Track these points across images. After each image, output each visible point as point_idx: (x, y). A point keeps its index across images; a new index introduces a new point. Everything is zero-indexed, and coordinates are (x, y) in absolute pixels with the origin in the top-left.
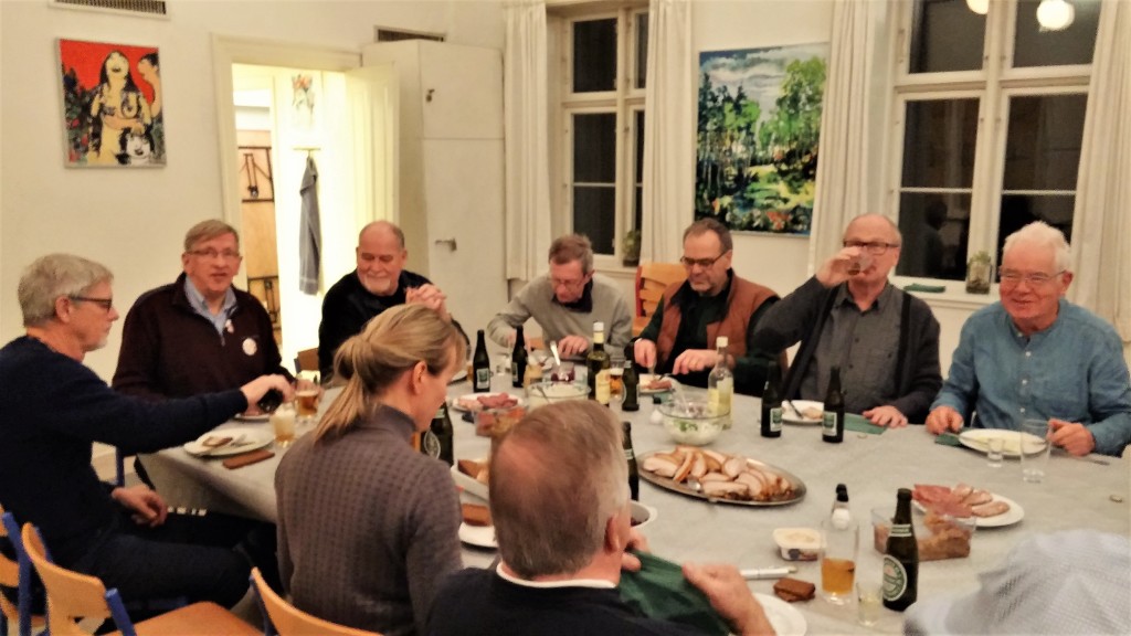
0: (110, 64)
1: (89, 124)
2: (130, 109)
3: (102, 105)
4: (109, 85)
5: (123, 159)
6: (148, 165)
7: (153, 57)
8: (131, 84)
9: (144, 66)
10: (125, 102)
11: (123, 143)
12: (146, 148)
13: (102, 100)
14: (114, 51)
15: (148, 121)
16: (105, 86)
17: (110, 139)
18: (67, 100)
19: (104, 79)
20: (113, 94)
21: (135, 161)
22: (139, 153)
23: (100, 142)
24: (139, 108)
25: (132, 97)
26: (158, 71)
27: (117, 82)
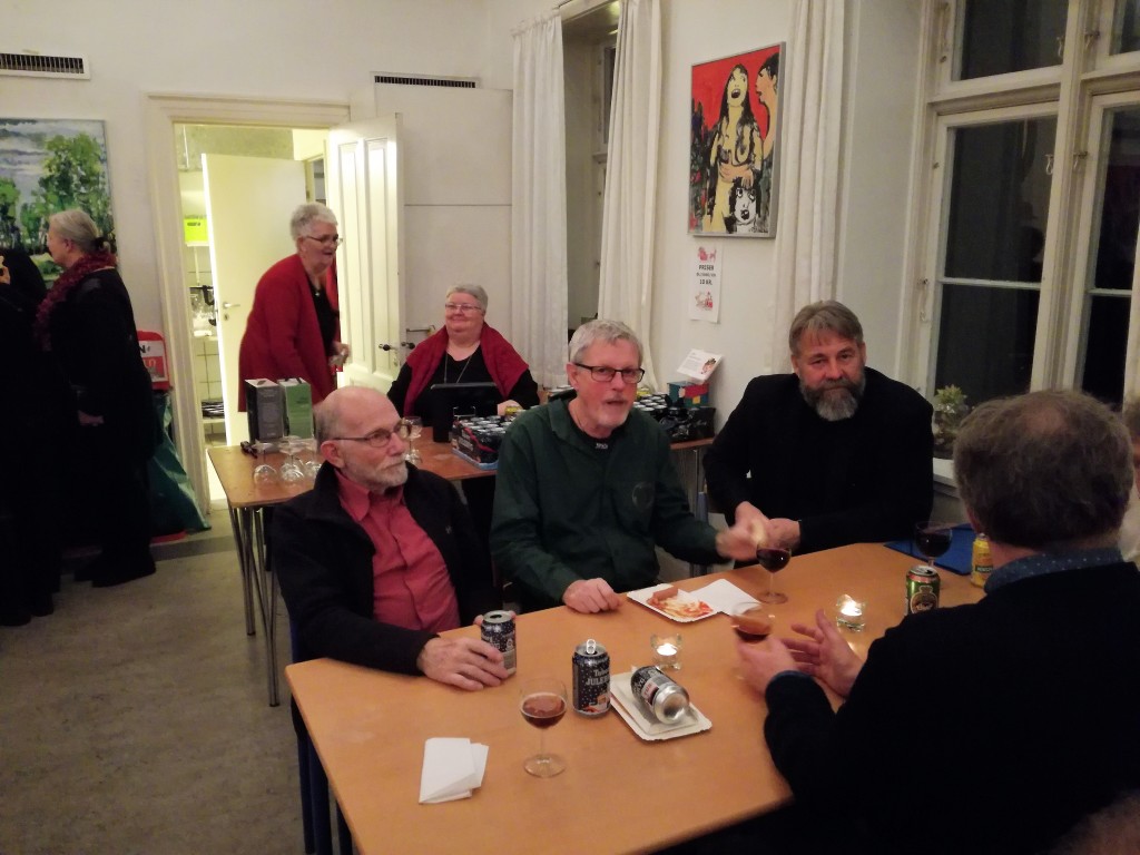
0: (732, 88)
1: (708, 178)
2: (742, 152)
3: (719, 148)
4: (728, 120)
5: (731, 225)
6: (752, 234)
7: (770, 61)
8: (747, 118)
9: (763, 82)
10: (740, 142)
11: (733, 200)
12: (752, 208)
13: (720, 142)
14: (737, 67)
16: (725, 119)
17: (723, 197)
18: (693, 147)
19: (725, 112)
20: (731, 133)
21: (743, 228)
22: (745, 215)
23: (714, 201)
24: (752, 145)
25: (747, 129)
27: (736, 111)
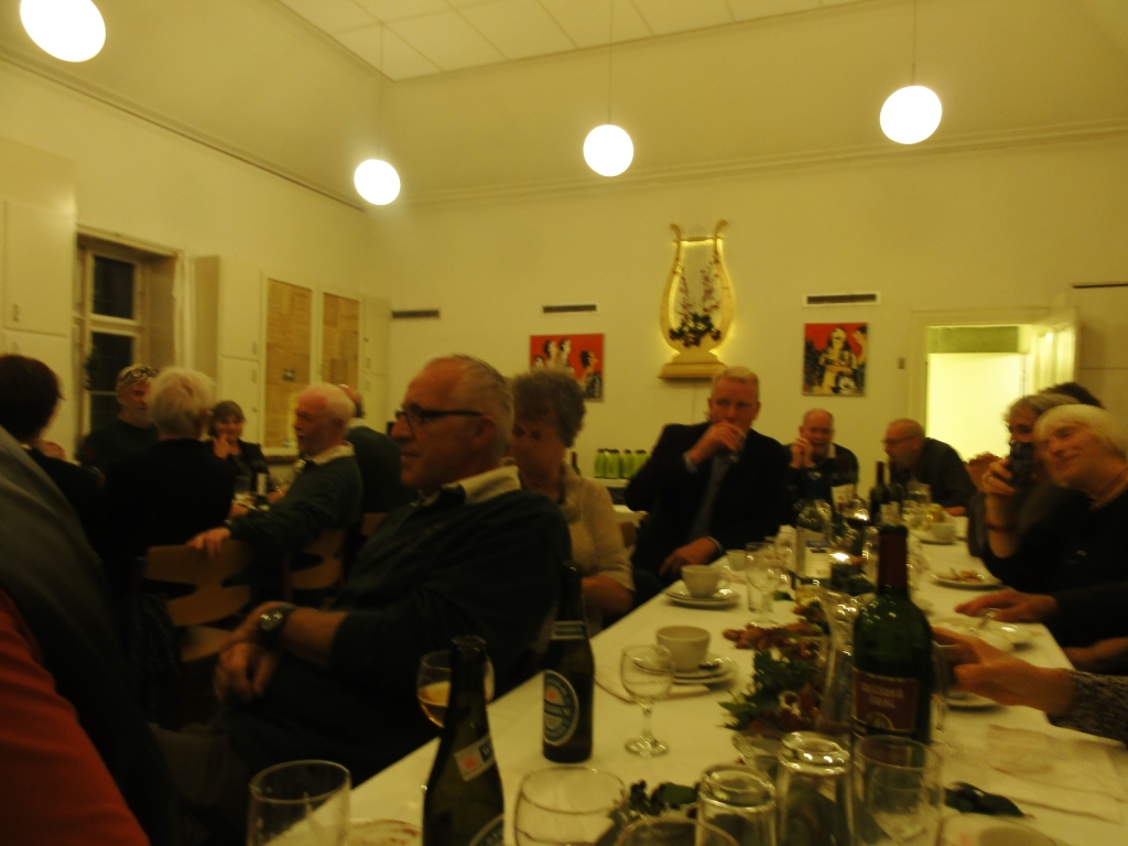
0: (835, 335)
1: (817, 370)
2: (844, 361)
3: (827, 359)
4: (833, 348)
5: (836, 390)
6: (853, 394)
7: (863, 329)
8: (847, 346)
9: (857, 336)
10: (842, 358)
11: (837, 380)
12: (852, 384)
13: (827, 356)
14: (838, 328)
15: (855, 367)
16: (830, 347)
17: (829, 379)
18: (806, 357)
19: (830, 344)
20: (835, 353)
21: (845, 391)
22: (847, 386)
23: (823, 380)
24: (850, 358)
25: (846, 354)
26: (866, 338)
27: (838, 345)
